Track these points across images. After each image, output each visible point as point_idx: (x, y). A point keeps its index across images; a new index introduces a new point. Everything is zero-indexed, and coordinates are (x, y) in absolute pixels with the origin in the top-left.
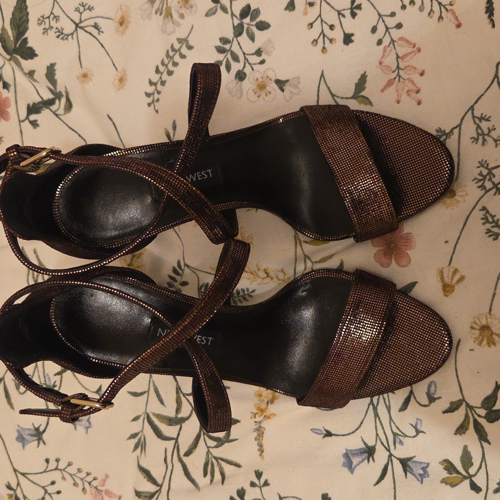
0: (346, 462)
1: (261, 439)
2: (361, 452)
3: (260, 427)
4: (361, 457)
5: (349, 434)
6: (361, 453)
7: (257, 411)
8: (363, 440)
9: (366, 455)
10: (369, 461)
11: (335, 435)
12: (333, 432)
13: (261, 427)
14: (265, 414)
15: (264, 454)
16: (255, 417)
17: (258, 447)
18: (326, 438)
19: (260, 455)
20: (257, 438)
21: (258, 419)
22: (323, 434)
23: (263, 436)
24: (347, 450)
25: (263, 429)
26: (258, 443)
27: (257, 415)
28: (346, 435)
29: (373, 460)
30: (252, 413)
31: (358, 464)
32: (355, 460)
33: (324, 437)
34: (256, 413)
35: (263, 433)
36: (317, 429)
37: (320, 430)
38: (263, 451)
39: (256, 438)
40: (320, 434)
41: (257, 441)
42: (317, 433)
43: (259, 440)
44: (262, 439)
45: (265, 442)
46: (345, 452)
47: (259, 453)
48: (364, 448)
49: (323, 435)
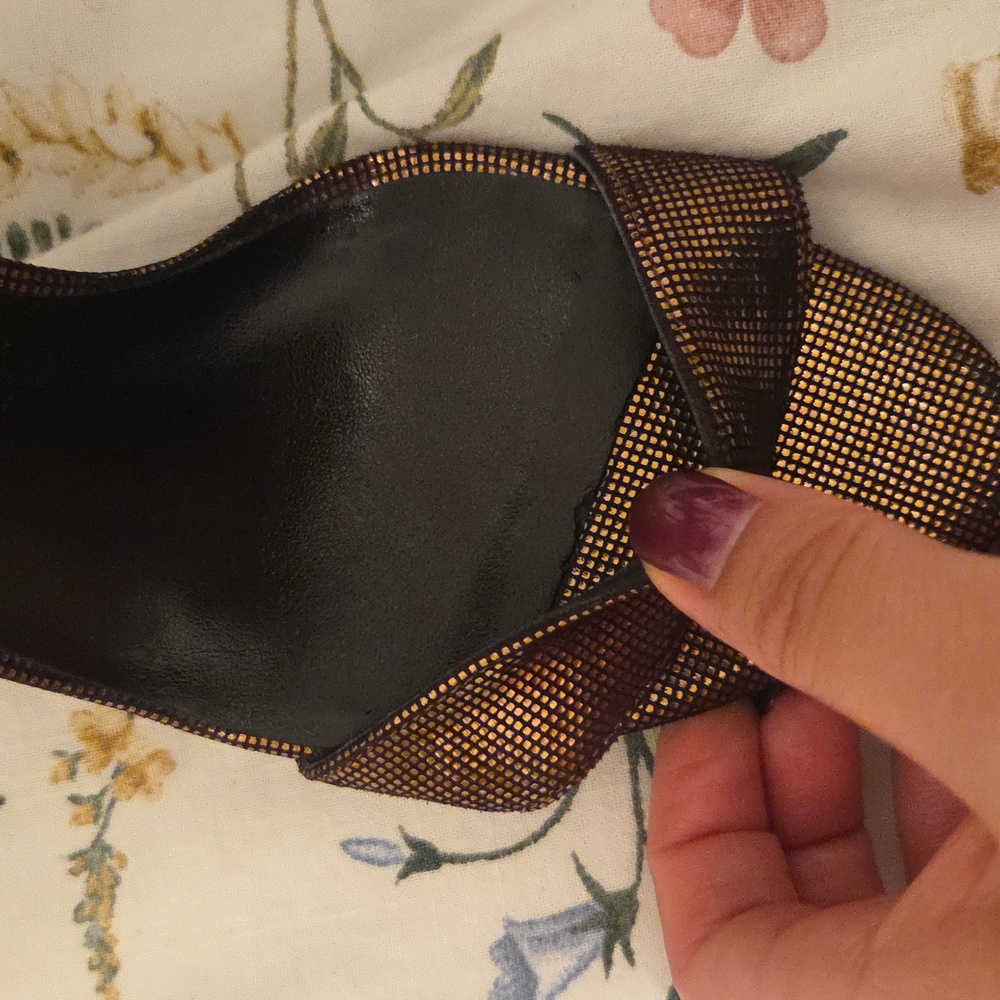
0: (507, 980)
1: (102, 910)
2: (574, 925)
3: (100, 847)
4: (577, 952)
5: (520, 847)
6: (574, 930)
7: (81, 746)
8: (580, 869)
9: (596, 937)
10: (608, 963)
11: (453, 859)
12: (444, 847)
13: (106, 849)
14: (119, 756)
15: (120, 981)
16: (72, 774)
17: (90, 953)
18: (416, 878)
19: (101, 989)
20: (87, 911)
21: (89, 783)
22: (397, 860)
23: (113, 897)
24: (510, 923)
25: (111, 862)
26: (87, 934)
27: (82, 767)
28: (508, 852)
29: (629, 955)
30: (59, 753)
31: (563, 987)
32: (549, 968)
33: (403, 875)
34: (78, 757)
35: (116, 882)
36: (373, 842)
37: (385, 844)
38: (114, 971)
39: (78, 909)
40: (384, 863)
41: (86, 925)
42: (370, 861)
43: (91, 918)
44: (110, 914)
45: (125, 923)
46: (500, 933)
47: (95, 978)
48: (587, 907)
49: (399, 867)
